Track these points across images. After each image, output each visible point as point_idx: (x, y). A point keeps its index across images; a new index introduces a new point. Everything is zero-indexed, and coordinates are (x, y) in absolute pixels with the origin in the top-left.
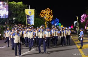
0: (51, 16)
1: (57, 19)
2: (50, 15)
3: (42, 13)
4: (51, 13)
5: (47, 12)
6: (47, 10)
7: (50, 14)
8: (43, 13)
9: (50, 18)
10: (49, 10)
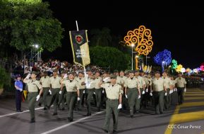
0: (149, 42)
1: (166, 51)
2: (147, 42)
3: (128, 36)
4: (149, 36)
5: (139, 34)
6: (139, 30)
7: (147, 38)
8: (132, 36)
9: (147, 48)
10: (145, 30)
